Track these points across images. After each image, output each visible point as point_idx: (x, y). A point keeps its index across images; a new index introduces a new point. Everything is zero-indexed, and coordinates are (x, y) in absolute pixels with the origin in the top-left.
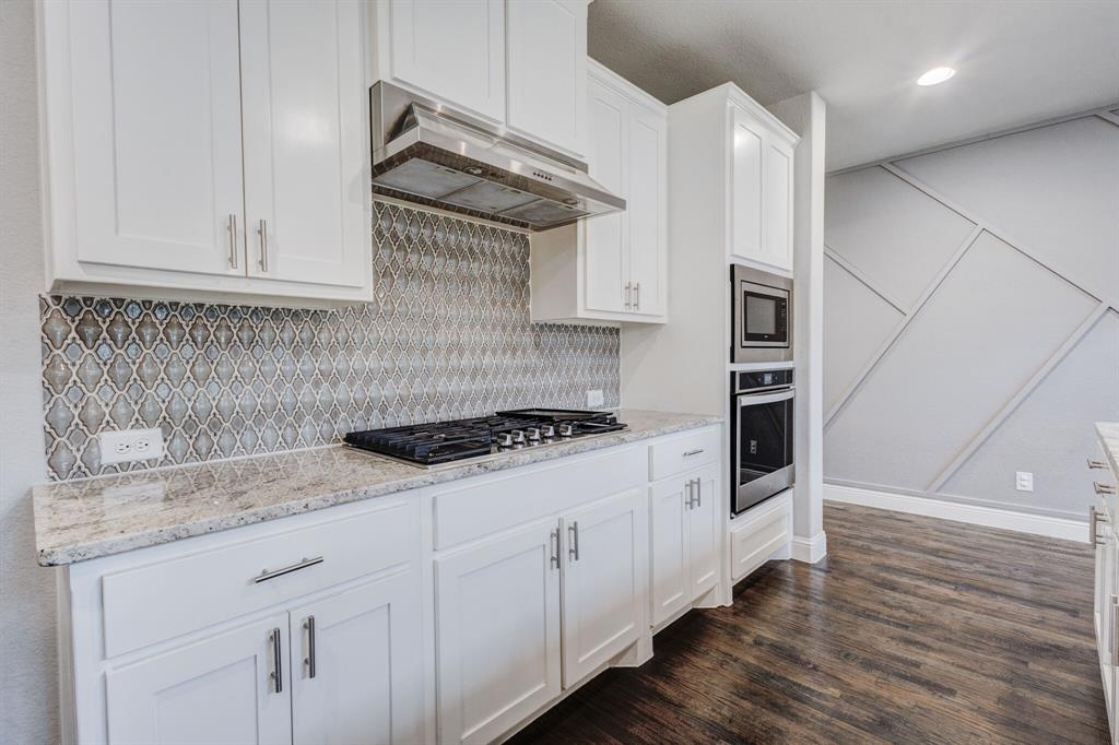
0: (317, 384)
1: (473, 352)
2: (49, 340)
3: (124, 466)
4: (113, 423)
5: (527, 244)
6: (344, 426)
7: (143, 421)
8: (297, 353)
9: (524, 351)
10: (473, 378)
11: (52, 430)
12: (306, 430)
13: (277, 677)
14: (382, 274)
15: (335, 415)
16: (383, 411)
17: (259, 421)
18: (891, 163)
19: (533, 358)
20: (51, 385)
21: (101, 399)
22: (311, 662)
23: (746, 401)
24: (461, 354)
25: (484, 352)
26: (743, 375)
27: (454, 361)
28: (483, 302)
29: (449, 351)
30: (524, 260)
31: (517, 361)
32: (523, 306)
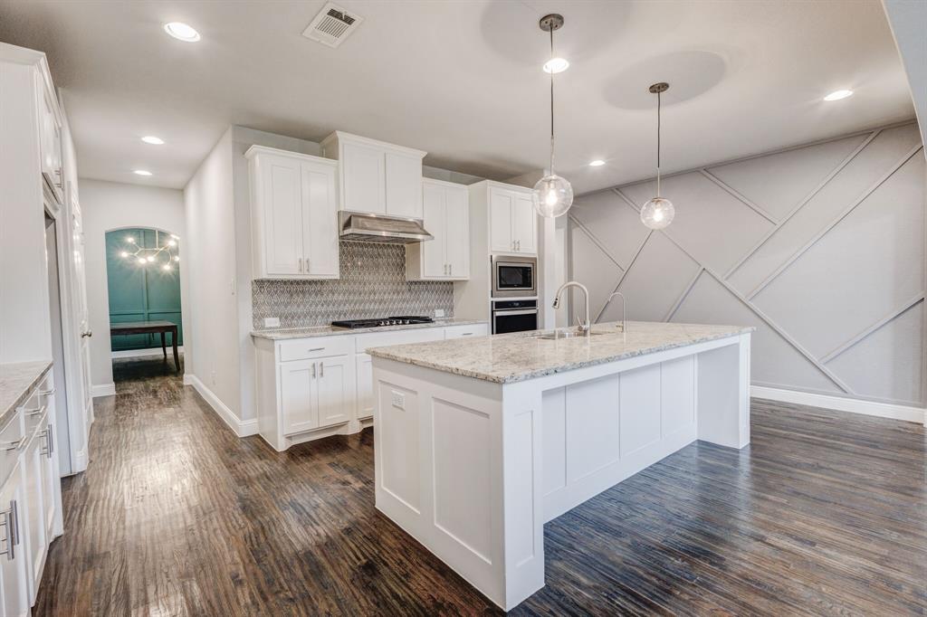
0: (323, 305)
1: (380, 293)
2: (254, 293)
3: (271, 328)
4: (269, 316)
5: (404, 249)
6: (331, 320)
7: (275, 316)
8: (316, 295)
9: (403, 293)
10: (380, 303)
11: (255, 317)
12: (318, 321)
13: (314, 375)
14: (343, 266)
15: (328, 315)
16: (345, 315)
17: (305, 317)
18: (617, 189)
19: (407, 296)
20: (255, 304)
21: (266, 309)
22: (322, 374)
23: (498, 314)
24: (375, 294)
25: (385, 293)
26: (496, 303)
27: (372, 297)
28: (384, 274)
29: (370, 293)
30: (403, 256)
31: (400, 297)
32: (403, 274)
